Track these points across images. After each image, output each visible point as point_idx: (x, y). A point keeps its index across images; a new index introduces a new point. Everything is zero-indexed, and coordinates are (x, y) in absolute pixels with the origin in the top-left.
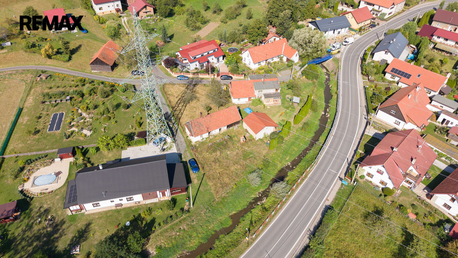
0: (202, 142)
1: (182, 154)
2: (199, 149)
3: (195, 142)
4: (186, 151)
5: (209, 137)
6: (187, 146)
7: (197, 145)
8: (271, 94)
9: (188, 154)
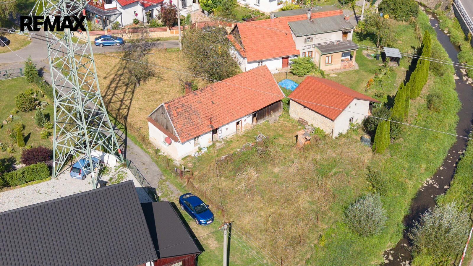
0: (199, 157)
1: (154, 189)
2: (196, 173)
3: (183, 159)
4: (164, 181)
5: (214, 145)
6: (164, 171)
7: (190, 165)
8: (332, 45)
9: (171, 186)
